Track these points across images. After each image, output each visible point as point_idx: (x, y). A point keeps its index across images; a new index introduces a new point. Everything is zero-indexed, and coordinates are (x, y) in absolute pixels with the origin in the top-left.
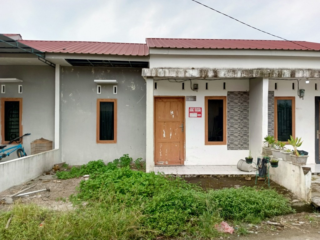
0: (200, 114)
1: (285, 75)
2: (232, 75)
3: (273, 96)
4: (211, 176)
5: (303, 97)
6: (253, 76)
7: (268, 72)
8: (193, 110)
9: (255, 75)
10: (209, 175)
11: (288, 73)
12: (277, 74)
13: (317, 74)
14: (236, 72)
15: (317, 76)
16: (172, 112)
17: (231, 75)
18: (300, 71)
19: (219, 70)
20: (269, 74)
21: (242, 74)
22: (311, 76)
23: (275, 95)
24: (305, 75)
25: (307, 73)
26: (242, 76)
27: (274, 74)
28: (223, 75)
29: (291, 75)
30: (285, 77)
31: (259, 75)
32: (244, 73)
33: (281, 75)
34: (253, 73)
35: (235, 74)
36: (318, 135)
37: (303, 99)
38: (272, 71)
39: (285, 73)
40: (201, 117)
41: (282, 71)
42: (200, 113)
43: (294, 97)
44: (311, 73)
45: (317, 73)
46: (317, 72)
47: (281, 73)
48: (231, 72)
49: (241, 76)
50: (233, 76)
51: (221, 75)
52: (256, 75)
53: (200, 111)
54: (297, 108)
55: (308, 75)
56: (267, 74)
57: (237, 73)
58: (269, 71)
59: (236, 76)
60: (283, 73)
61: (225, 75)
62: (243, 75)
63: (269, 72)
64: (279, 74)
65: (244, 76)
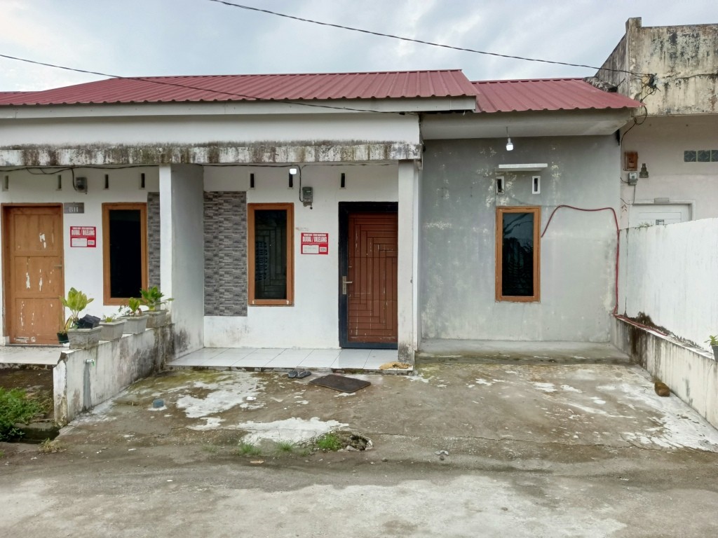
0: (93, 241)
1: (196, 158)
2: (86, 161)
3: (244, 202)
4: (46, 368)
5: (310, 203)
6: (128, 162)
7: (160, 152)
8: (77, 233)
9: (133, 159)
10: (43, 366)
11: (203, 153)
12: (180, 155)
13: (269, 154)
14: (93, 154)
15: (269, 158)
16: (43, 237)
17: (82, 160)
18: (230, 150)
19: (59, 151)
20: (163, 156)
21: (105, 157)
22: (254, 159)
23: (248, 201)
24: (241, 157)
25: (246, 152)
26: (107, 162)
27: (173, 157)
28: (69, 160)
29: (210, 158)
30: (196, 162)
31: (141, 160)
32: (109, 156)
33: (188, 158)
34: (128, 156)
35: (91, 158)
36: (344, 287)
37: (311, 208)
38: (169, 149)
39: (195, 154)
40: (95, 246)
41: (189, 149)
42: (93, 238)
43: (292, 205)
44: (255, 152)
45: (267, 152)
46: (269, 150)
47: (188, 154)
48: (83, 155)
49: (105, 161)
50: (88, 163)
51: (65, 159)
52: (135, 158)
53: (92, 233)
54: (297, 229)
55: (248, 157)
56: (158, 158)
57: (95, 155)
58: (161, 149)
59: (93, 162)
60: (191, 153)
61: (71, 160)
62: (107, 160)
63: (162, 153)
64: (182, 157)
65: (111, 161)
